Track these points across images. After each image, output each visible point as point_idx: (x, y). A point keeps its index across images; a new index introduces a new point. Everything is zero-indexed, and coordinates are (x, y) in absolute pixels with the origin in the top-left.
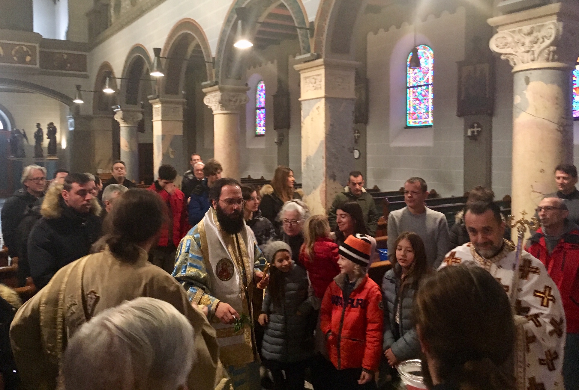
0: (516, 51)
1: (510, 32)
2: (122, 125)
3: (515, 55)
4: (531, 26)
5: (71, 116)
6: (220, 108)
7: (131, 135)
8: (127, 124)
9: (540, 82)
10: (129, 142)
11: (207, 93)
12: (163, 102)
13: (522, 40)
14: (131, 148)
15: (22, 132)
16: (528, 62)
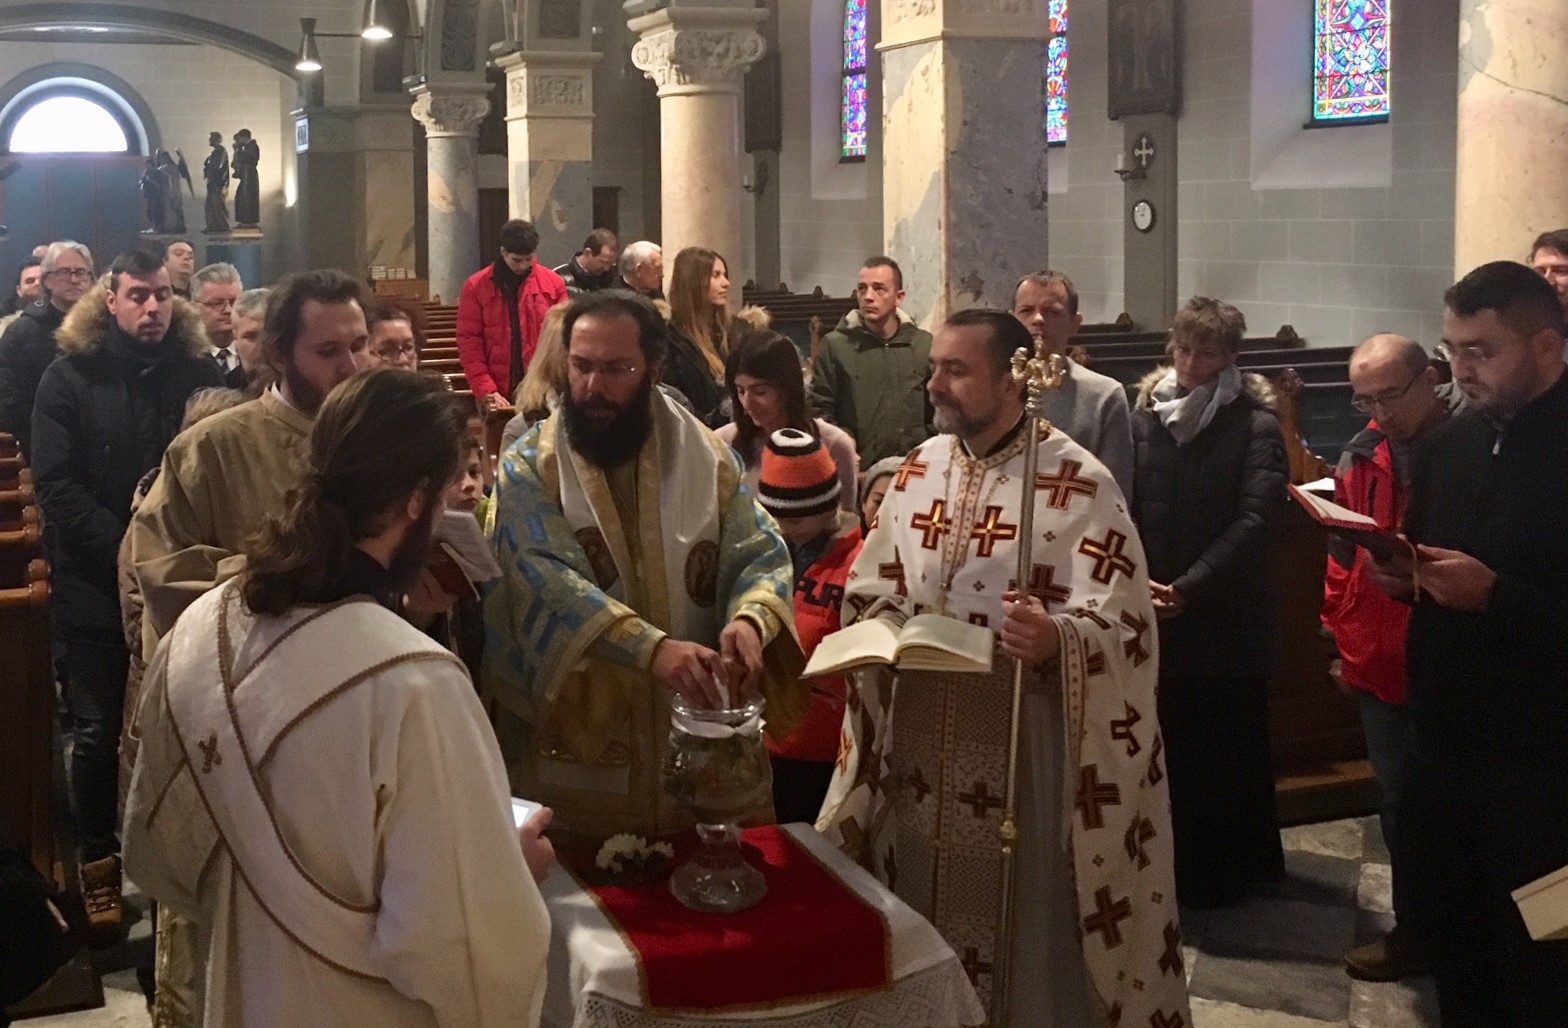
2: (432, 132)
5: (301, 110)
6: (674, 77)
7: (459, 163)
8: (445, 130)
10: (453, 185)
11: (639, 33)
12: (531, 63)
14: (456, 203)
15: (176, 160)
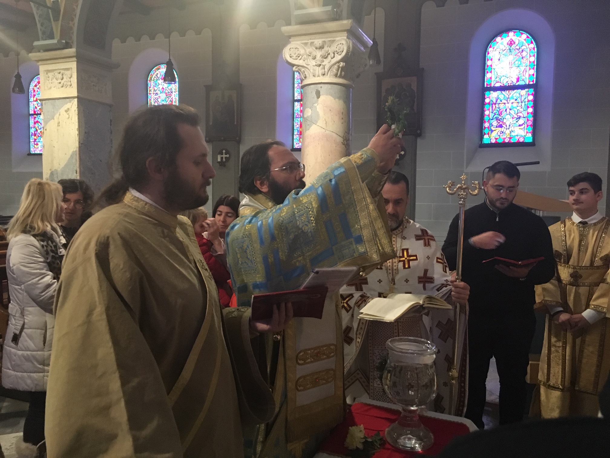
0: (308, 64)
1: (302, 43)
3: (306, 68)
4: (323, 40)
9: (329, 96)
13: (314, 54)
16: (318, 76)
